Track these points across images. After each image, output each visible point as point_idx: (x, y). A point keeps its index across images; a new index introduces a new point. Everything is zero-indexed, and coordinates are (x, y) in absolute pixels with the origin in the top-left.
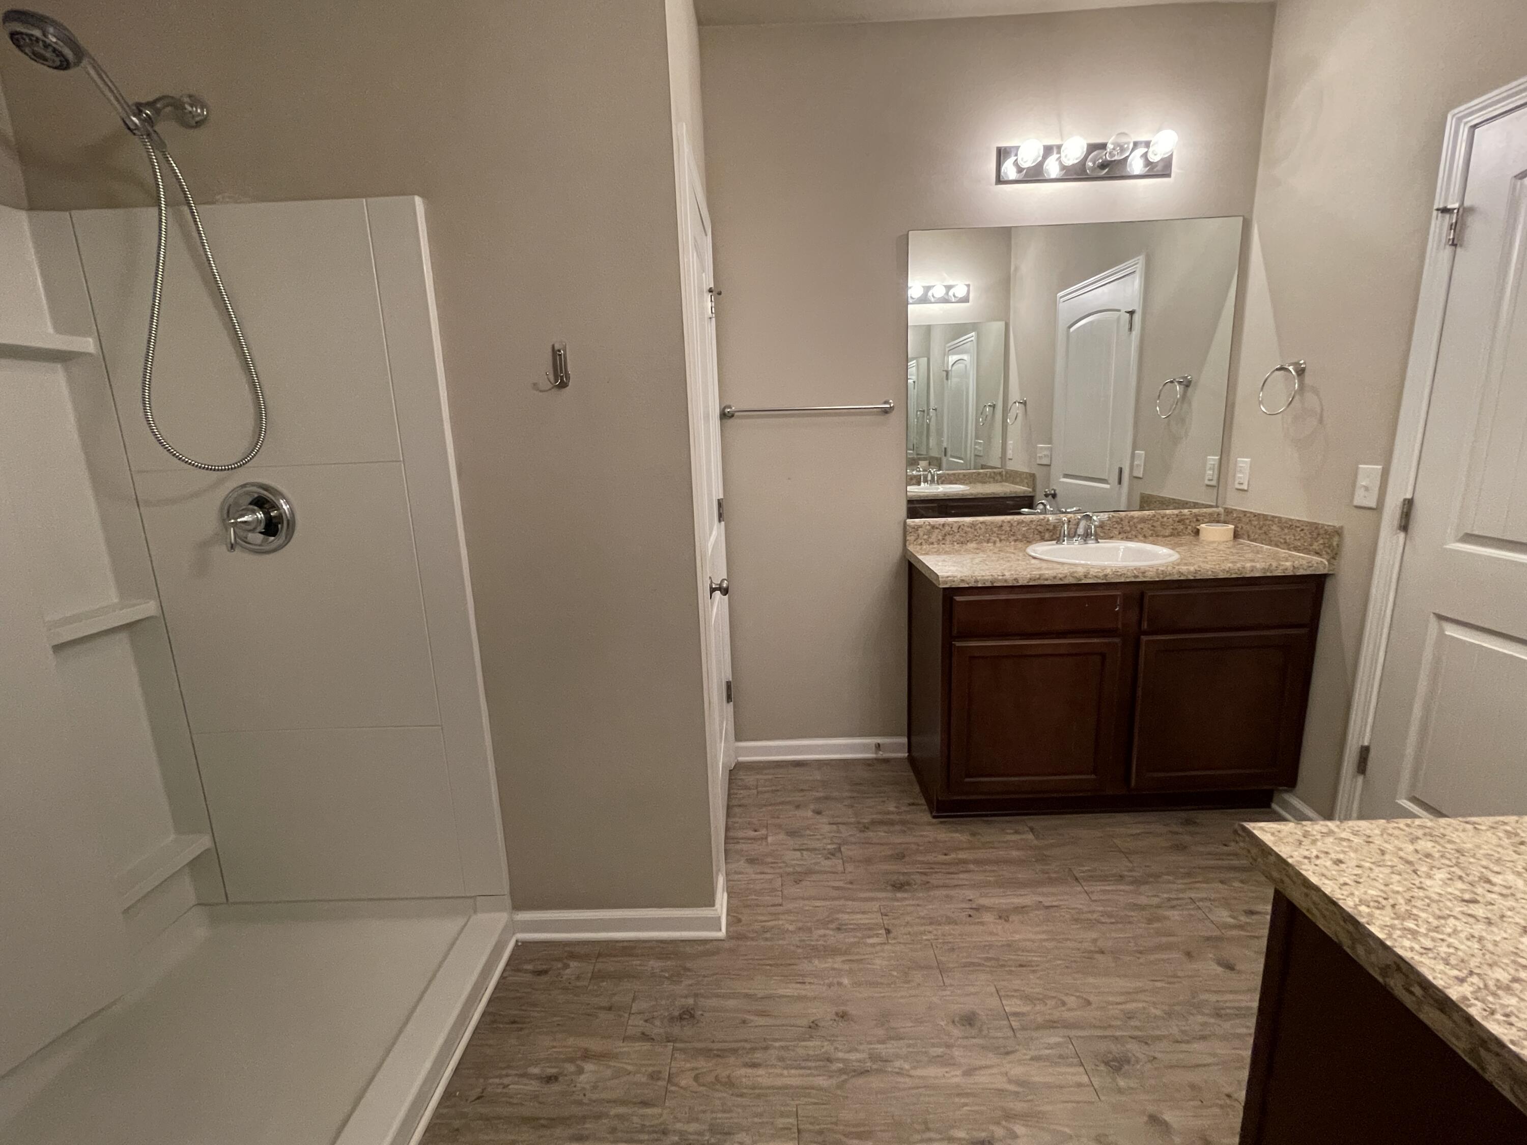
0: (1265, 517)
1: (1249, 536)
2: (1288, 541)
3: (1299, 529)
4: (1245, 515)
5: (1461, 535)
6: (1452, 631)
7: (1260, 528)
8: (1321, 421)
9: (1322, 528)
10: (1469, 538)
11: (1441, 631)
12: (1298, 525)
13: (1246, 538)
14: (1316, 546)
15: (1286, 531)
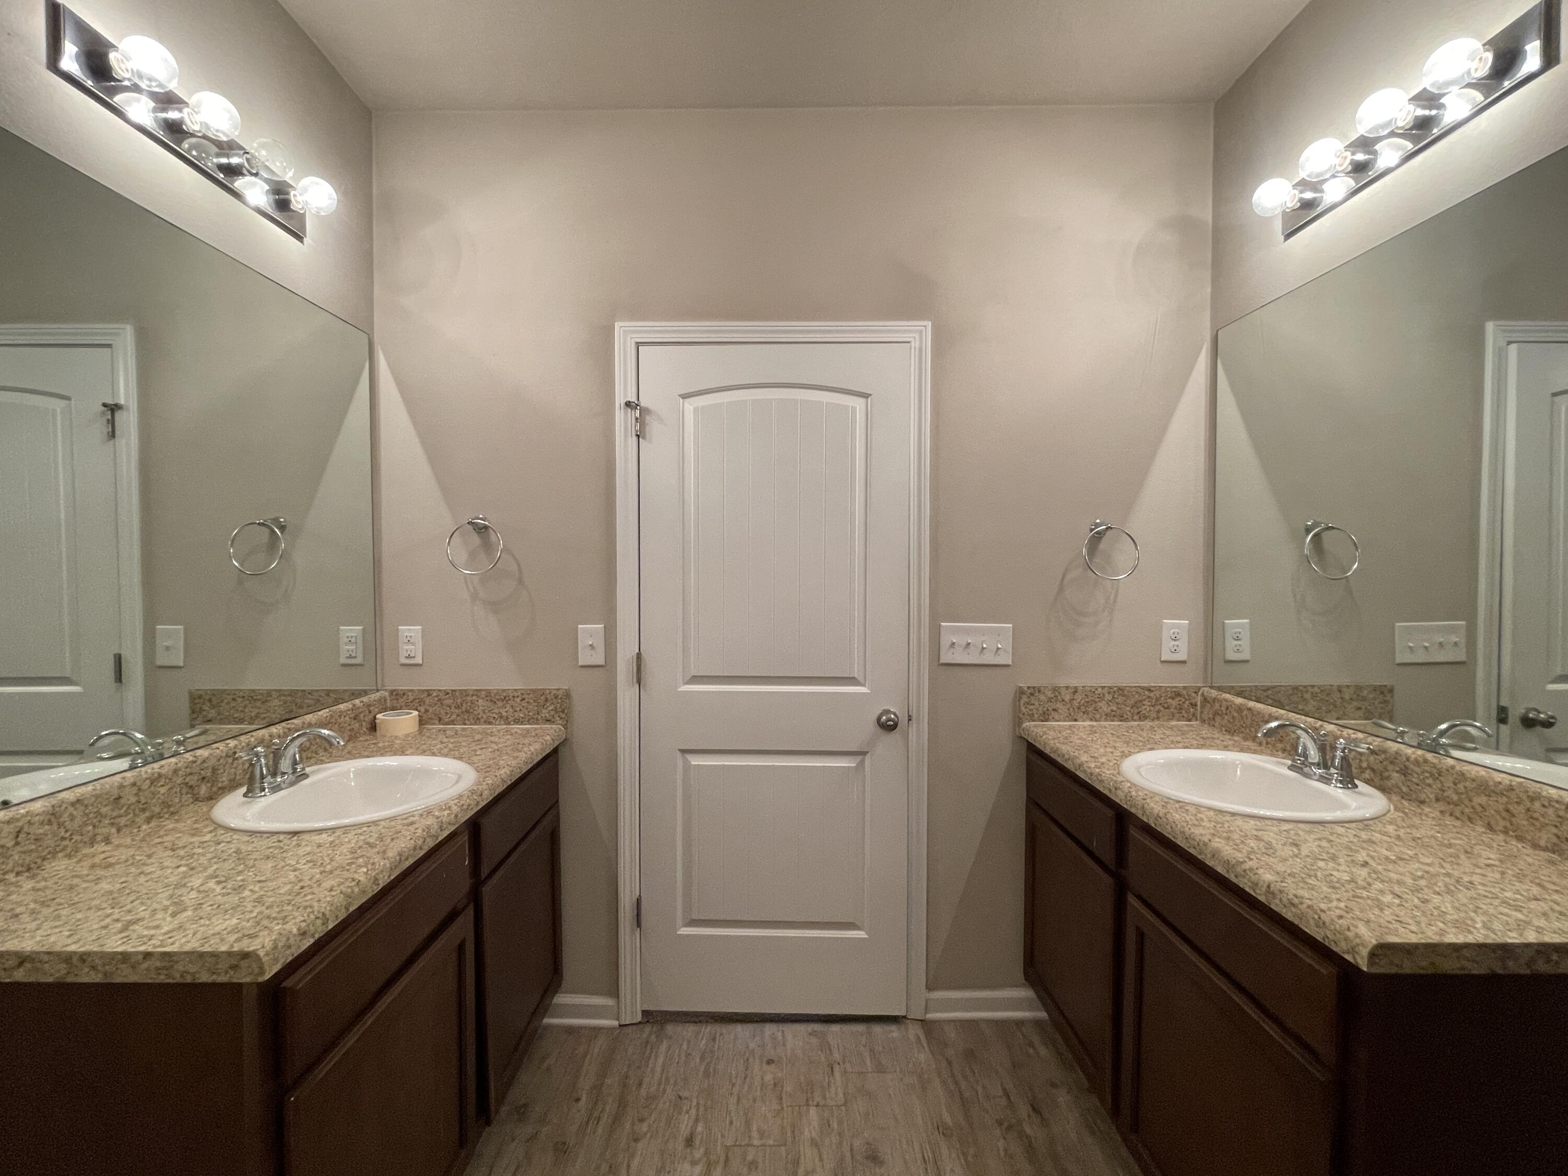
0: (464, 693)
1: (440, 719)
2: (504, 714)
3: (518, 700)
4: (429, 695)
5: (688, 678)
6: (696, 761)
7: (458, 707)
8: (521, 581)
9: (550, 693)
10: (696, 679)
11: (686, 762)
12: (516, 694)
13: (437, 722)
14: (545, 713)
15: (500, 704)
